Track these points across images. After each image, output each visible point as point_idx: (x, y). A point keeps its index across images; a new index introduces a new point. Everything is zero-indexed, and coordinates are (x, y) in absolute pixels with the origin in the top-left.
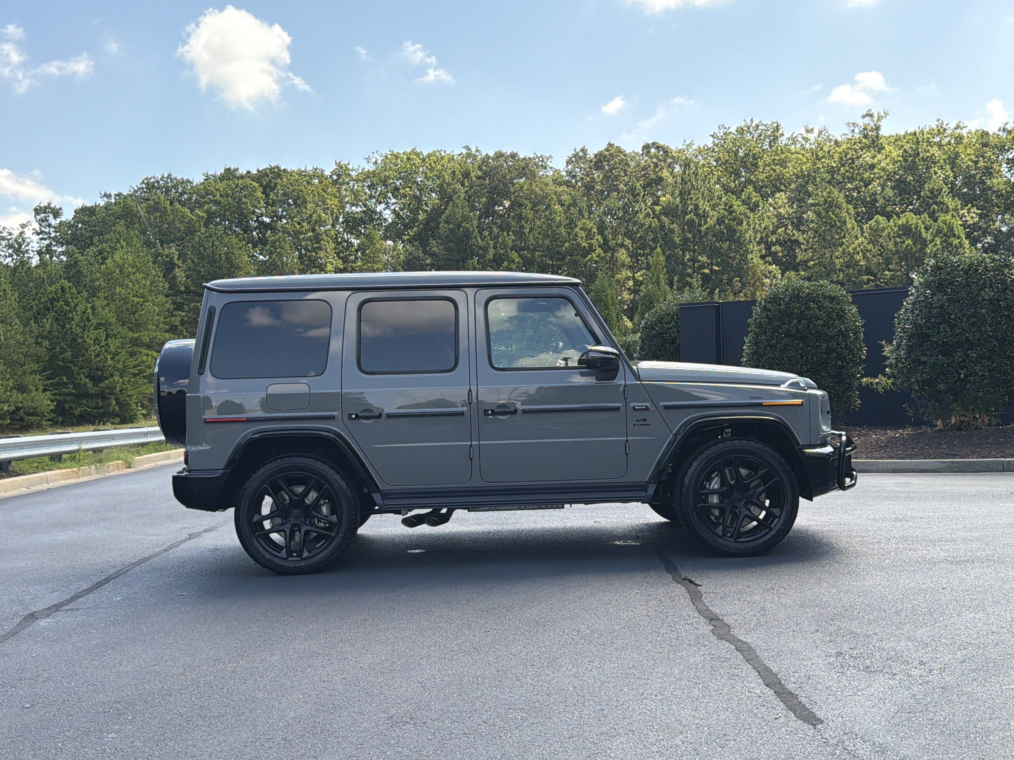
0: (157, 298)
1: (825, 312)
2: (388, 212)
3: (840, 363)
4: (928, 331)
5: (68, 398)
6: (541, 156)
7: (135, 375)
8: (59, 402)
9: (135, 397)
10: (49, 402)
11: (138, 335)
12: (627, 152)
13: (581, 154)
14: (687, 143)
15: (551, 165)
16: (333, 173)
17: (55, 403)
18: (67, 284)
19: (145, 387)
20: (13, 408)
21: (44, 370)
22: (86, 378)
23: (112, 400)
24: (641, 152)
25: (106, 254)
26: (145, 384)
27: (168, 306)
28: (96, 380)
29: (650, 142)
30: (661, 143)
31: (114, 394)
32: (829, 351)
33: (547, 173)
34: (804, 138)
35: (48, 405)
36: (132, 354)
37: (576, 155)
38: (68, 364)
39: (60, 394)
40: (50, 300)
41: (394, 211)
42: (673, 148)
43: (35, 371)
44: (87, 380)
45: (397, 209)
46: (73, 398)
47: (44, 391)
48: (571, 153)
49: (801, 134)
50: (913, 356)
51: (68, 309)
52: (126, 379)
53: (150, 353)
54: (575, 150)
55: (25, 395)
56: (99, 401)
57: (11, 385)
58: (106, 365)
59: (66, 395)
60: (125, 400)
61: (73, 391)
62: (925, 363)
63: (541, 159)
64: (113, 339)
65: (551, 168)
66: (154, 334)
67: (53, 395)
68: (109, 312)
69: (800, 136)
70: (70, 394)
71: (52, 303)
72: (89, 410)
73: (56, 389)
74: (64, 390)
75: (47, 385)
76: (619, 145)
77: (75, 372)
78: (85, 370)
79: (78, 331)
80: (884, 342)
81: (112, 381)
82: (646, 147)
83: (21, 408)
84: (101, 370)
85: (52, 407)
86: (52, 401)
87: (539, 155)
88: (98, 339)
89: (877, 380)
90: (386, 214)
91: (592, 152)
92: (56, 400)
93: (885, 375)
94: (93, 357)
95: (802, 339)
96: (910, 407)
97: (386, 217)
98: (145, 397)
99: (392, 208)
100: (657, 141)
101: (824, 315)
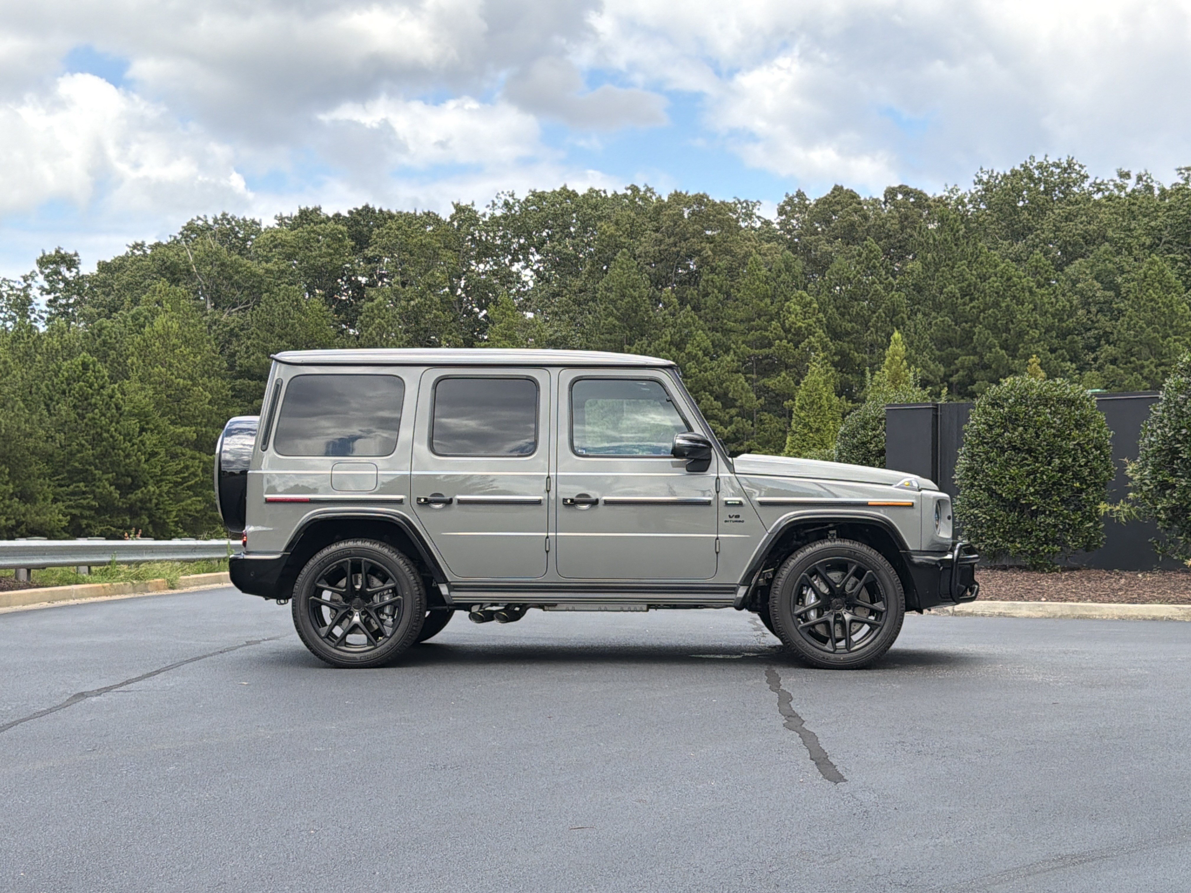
0: (210, 382)
1: (1060, 419)
2: (528, 272)
3: (1078, 485)
4: (1178, 445)
5: (87, 513)
6: (746, 201)
7: (176, 484)
8: (74, 517)
9: (174, 513)
10: (61, 517)
11: (181, 430)
12: (862, 199)
13: (796, 200)
14: (950, 188)
15: (758, 213)
16: (453, 218)
17: (69, 517)
18: (90, 359)
19: (189, 502)
20: (12, 522)
21: (55, 473)
22: (111, 485)
23: (144, 517)
24: (883, 199)
25: (142, 319)
26: (190, 498)
27: (224, 392)
28: (125, 490)
29: (896, 185)
30: (912, 186)
31: (147, 509)
32: (1063, 469)
33: (753, 225)
34: (1116, 186)
35: (60, 521)
36: (174, 456)
37: (790, 202)
38: (87, 467)
39: (77, 507)
40: (67, 379)
41: (537, 272)
42: (930, 195)
43: (43, 474)
44: (113, 488)
45: (541, 269)
46: (92, 513)
47: (55, 501)
48: (782, 199)
49: (1112, 180)
50: (1160, 477)
51: (91, 391)
52: (165, 489)
53: (198, 455)
54: (787, 195)
55: (28, 505)
56: (127, 518)
57: (11, 491)
58: (139, 469)
59: (83, 507)
60: (160, 518)
61: (94, 503)
62: (1173, 486)
63: (744, 205)
64: (149, 433)
65: (759, 217)
66: (204, 429)
67: (68, 507)
68: (144, 398)
69: (1111, 183)
70: (90, 508)
71: (68, 384)
72: (113, 529)
73: (71, 500)
74: (82, 501)
75: (58, 494)
76: (850, 188)
77: (98, 476)
78: (110, 475)
79: (104, 422)
80: (1126, 460)
81: (145, 491)
82: (891, 193)
83: (23, 522)
84: (132, 477)
85: (65, 523)
86: (65, 515)
87: (742, 200)
88: (129, 434)
89: (1118, 508)
90: (526, 275)
91: (812, 198)
92: (71, 514)
93: (1128, 501)
94: (122, 458)
95: (1030, 451)
96: (1158, 542)
97: (524, 279)
98: (190, 516)
99: (535, 267)
100: (905, 184)
101: (1058, 422)
